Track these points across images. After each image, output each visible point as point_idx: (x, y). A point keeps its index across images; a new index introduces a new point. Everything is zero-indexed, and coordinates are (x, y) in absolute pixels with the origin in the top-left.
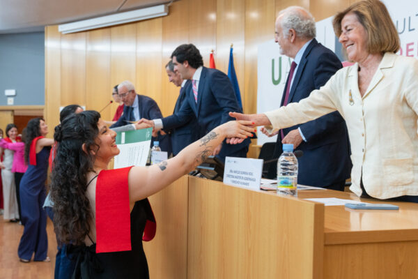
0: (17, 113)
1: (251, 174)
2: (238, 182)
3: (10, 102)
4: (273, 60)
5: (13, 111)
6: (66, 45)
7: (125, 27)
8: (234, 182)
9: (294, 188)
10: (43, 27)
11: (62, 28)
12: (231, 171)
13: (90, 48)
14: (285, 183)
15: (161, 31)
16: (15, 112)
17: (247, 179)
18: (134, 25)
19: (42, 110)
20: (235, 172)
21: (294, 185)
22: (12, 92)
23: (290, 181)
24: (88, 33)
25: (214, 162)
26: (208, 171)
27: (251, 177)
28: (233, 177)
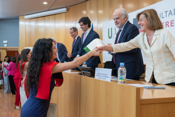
0: (8, 50)
1: (107, 75)
2: (101, 78)
3: (5, 45)
4: (109, 29)
5: (6, 49)
6: (27, 23)
7: (51, 16)
8: (99, 78)
9: (125, 81)
10: (19, 16)
11: (26, 17)
12: (98, 74)
13: (36, 24)
14: (121, 78)
15: (64, 18)
16: (7, 49)
17: (105, 77)
18: (54, 15)
19: (18, 48)
20: (100, 74)
21: (125, 79)
22: (6, 42)
23: (123, 78)
24: (36, 19)
25: (90, 70)
26: (87, 73)
27: (107, 76)
28: (99, 76)
